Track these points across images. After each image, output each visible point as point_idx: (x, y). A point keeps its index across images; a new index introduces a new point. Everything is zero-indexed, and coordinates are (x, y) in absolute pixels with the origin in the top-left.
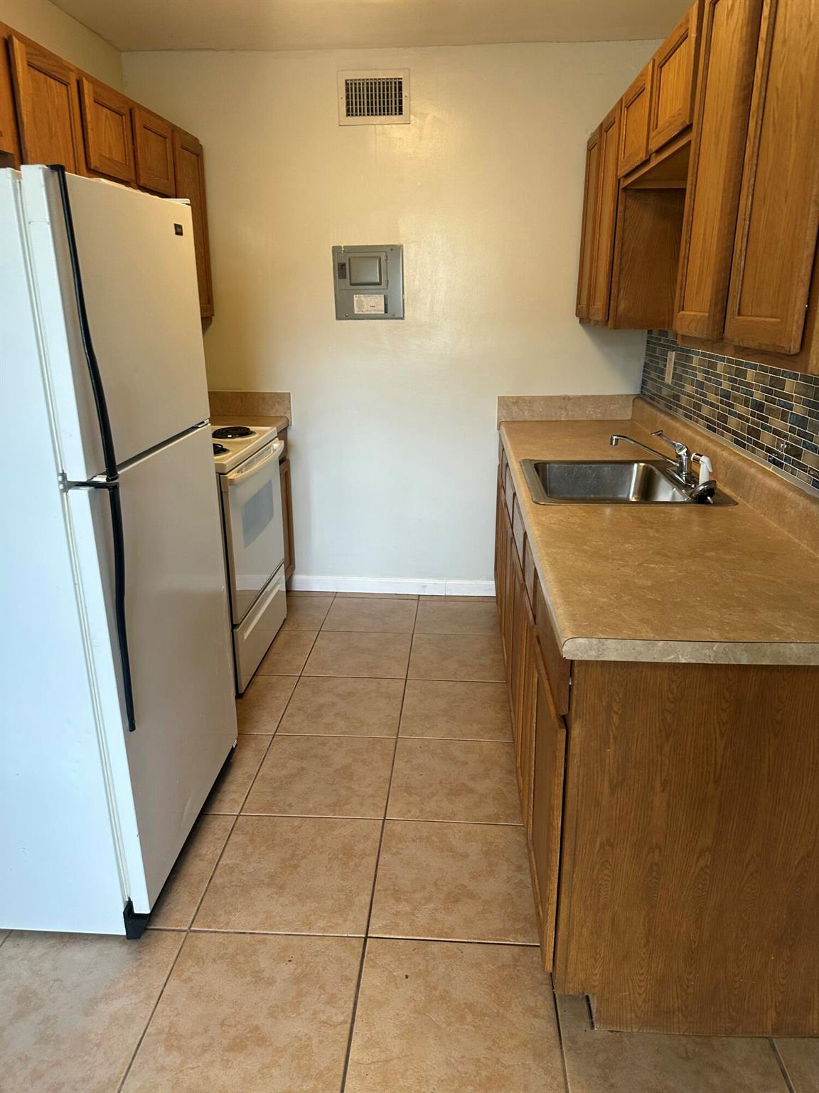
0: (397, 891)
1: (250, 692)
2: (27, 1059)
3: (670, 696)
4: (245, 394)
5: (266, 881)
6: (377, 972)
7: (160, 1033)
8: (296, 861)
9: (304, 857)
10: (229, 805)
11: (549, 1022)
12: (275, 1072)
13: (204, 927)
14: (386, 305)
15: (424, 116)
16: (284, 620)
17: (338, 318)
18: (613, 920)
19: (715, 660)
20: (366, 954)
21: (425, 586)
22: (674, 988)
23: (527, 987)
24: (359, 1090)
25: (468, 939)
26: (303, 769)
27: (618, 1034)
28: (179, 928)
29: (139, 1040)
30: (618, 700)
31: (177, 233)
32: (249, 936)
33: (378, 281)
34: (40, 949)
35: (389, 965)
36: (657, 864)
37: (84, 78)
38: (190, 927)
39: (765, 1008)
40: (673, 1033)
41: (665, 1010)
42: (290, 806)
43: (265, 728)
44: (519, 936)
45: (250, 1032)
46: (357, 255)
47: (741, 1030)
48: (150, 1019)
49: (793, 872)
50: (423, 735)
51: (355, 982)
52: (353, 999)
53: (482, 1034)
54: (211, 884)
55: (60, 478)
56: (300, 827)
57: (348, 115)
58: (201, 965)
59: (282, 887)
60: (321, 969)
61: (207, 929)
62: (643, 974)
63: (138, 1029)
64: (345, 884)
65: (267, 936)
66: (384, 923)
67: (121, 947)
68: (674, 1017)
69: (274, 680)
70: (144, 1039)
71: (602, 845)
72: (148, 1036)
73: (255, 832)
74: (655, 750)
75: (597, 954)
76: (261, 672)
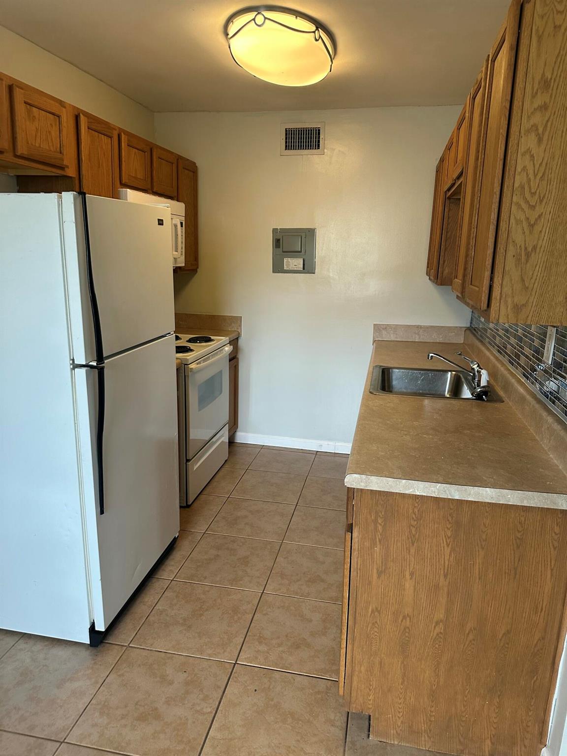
0: (261, 637)
1: (195, 505)
2: (19, 709)
3: (414, 516)
4: (214, 316)
5: (181, 621)
6: (237, 685)
7: (98, 704)
8: (201, 612)
9: (207, 610)
10: (167, 573)
11: (341, 730)
12: (162, 736)
13: (137, 645)
14: (304, 265)
15: (333, 150)
16: (226, 461)
17: (273, 272)
18: (381, 663)
19: (438, 494)
20: (233, 673)
21: (322, 445)
22: (422, 716)
23: (332, 707)
24: (211, 754)
25: (300, 672)
26: (218, 555)
27: (384, 744)
28: (122, 644)
29: (86, 706)
30: (381, 516)
31: (159, 224)
32: (164, 654)
33: (300, 250)
34: (39, 646)
35: (246, 682)
36: (408, 628)
37: (122, 134)
38: (130, 644)
39: (483, 738)
40: (421, 748)
41: (416, 731)
42: (205, 578)
43: (200, 527)
44: (333, 674)
45: (152, 710)
46: (287, 234)
47: (467, 752)
48: (94, 695)
49: (498, 643)
50: (299, 542)
51: (223, 689)
52: (219, 699)
53: (296, 731)
54: (147, 620)
55: (71, 362)
56: (208, 592)
57: (286, 149)
58: (131, 667)
59: (190, 627)
60: (203, 679)
61: (138, 647)
62: (401, 703)
63: (86, 700)
64: (229, 629)
65: (174, 655)
66: (249, 656)
67: (86, 651)
68: (422, 737)
69: (211, 498)
70: (89, 706)
71: (373, 611)
72: (92, 705)
73: (180, 591)
74: (405, 550)
75: (370, 685)
76: (205, 492)
